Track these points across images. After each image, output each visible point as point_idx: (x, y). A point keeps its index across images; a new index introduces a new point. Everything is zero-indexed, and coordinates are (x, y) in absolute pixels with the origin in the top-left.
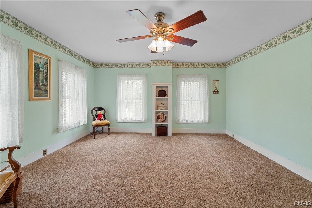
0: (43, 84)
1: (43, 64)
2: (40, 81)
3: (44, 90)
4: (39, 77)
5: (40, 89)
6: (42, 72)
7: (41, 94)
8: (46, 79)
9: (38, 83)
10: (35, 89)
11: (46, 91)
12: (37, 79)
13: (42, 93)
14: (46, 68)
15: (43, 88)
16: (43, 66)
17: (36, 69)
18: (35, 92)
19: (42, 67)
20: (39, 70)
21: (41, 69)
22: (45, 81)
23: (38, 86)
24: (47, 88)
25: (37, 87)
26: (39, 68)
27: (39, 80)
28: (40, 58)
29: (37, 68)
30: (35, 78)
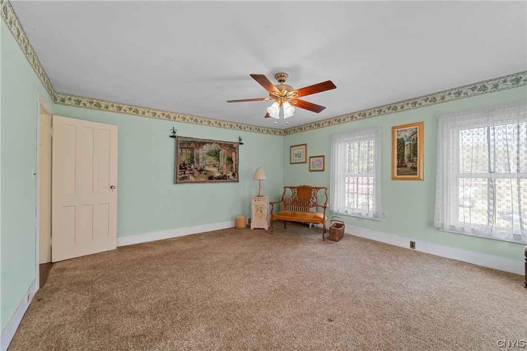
0: (409, 161)
1: (410, 136)
2: (405, 158)
3: (411, 167)
4: (404, 153)
5: (406, 166)
6: (409, 146)
7: (407, 172)
8: (413, 153)
9: (403, 160)
10: (398, 167)
11: (415, 169)
12: (401, 156)
13: (407, 170)
14: (414, 139)
15: (410, 165)
16: (410, 138)
17: (399, 145)
18: (397, 170)
19: (408, 141)
20: (404, 145)
21: (406, 143)
22: (413, 155)
23: (402, 163)
24: (416, 164)
25: (401, 165)
26: (404, 143)
27: (403, 156)
28: (405, 130)
29: (401, 144)
30: (398, 155)
